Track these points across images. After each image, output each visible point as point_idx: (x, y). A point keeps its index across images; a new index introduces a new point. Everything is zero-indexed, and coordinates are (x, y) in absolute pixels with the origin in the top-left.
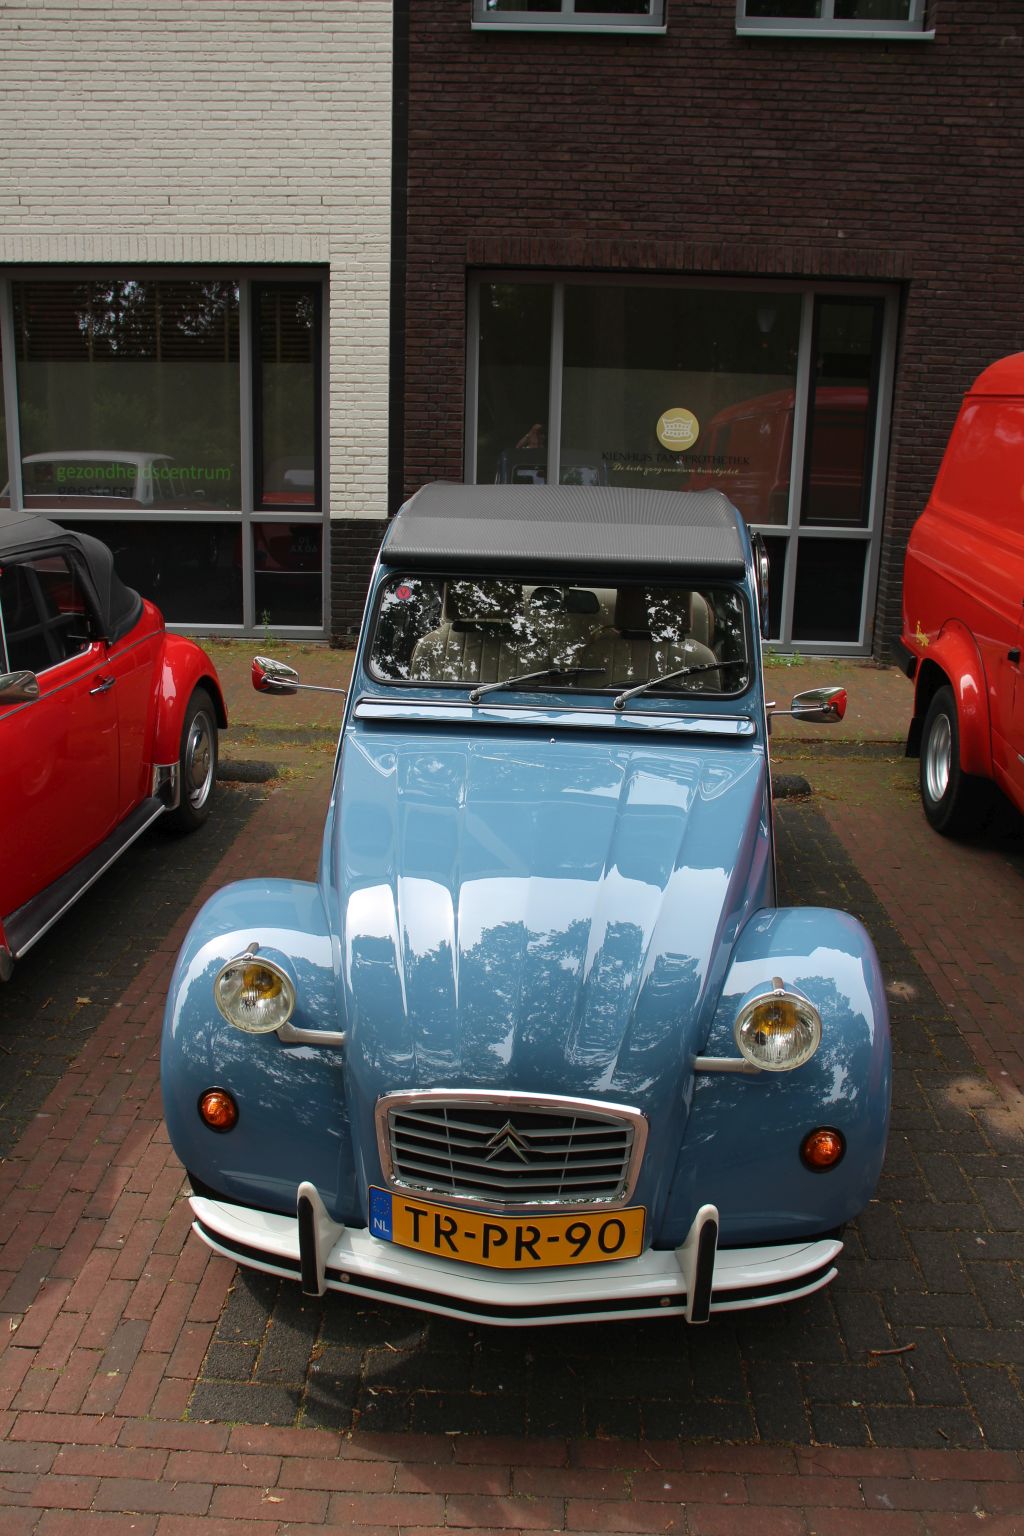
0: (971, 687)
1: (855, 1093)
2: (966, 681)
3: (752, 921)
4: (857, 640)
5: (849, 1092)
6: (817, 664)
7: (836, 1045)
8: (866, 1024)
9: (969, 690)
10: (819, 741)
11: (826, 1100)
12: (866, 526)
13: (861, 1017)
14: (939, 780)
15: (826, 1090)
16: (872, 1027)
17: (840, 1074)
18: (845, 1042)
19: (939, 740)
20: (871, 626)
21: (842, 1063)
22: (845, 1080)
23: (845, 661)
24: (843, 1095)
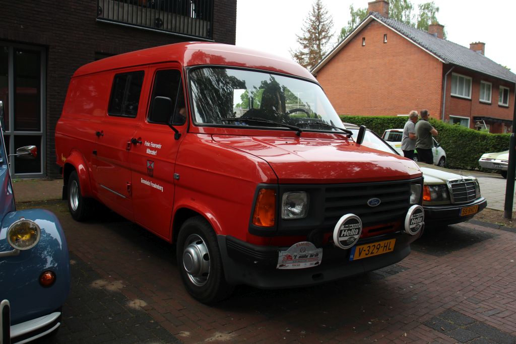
0: (83, 168)
1: (56, 265)
2: (81, 167)
3: (8, 214)
4: (40, 172)
5: (54, 265)
6: (26, 181)
7: (46, 249)
8: (58, 242)
9: (82, 170)
10: (30, 202)
11: (45, 268)
12: (40, 131)
13: (56, 239)
14: (75, 203)
15: (44, 266)
16: (61, 243)
17: (49, 259)
18: (51, 248)
19: (73, 190)
20: (45, 166)
21: (50, 255)
22: (52, 261)
23: (36, 179)
24: (52, 265)
